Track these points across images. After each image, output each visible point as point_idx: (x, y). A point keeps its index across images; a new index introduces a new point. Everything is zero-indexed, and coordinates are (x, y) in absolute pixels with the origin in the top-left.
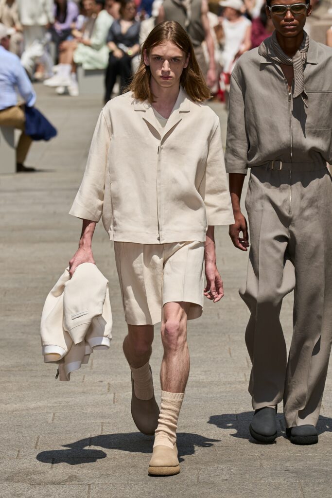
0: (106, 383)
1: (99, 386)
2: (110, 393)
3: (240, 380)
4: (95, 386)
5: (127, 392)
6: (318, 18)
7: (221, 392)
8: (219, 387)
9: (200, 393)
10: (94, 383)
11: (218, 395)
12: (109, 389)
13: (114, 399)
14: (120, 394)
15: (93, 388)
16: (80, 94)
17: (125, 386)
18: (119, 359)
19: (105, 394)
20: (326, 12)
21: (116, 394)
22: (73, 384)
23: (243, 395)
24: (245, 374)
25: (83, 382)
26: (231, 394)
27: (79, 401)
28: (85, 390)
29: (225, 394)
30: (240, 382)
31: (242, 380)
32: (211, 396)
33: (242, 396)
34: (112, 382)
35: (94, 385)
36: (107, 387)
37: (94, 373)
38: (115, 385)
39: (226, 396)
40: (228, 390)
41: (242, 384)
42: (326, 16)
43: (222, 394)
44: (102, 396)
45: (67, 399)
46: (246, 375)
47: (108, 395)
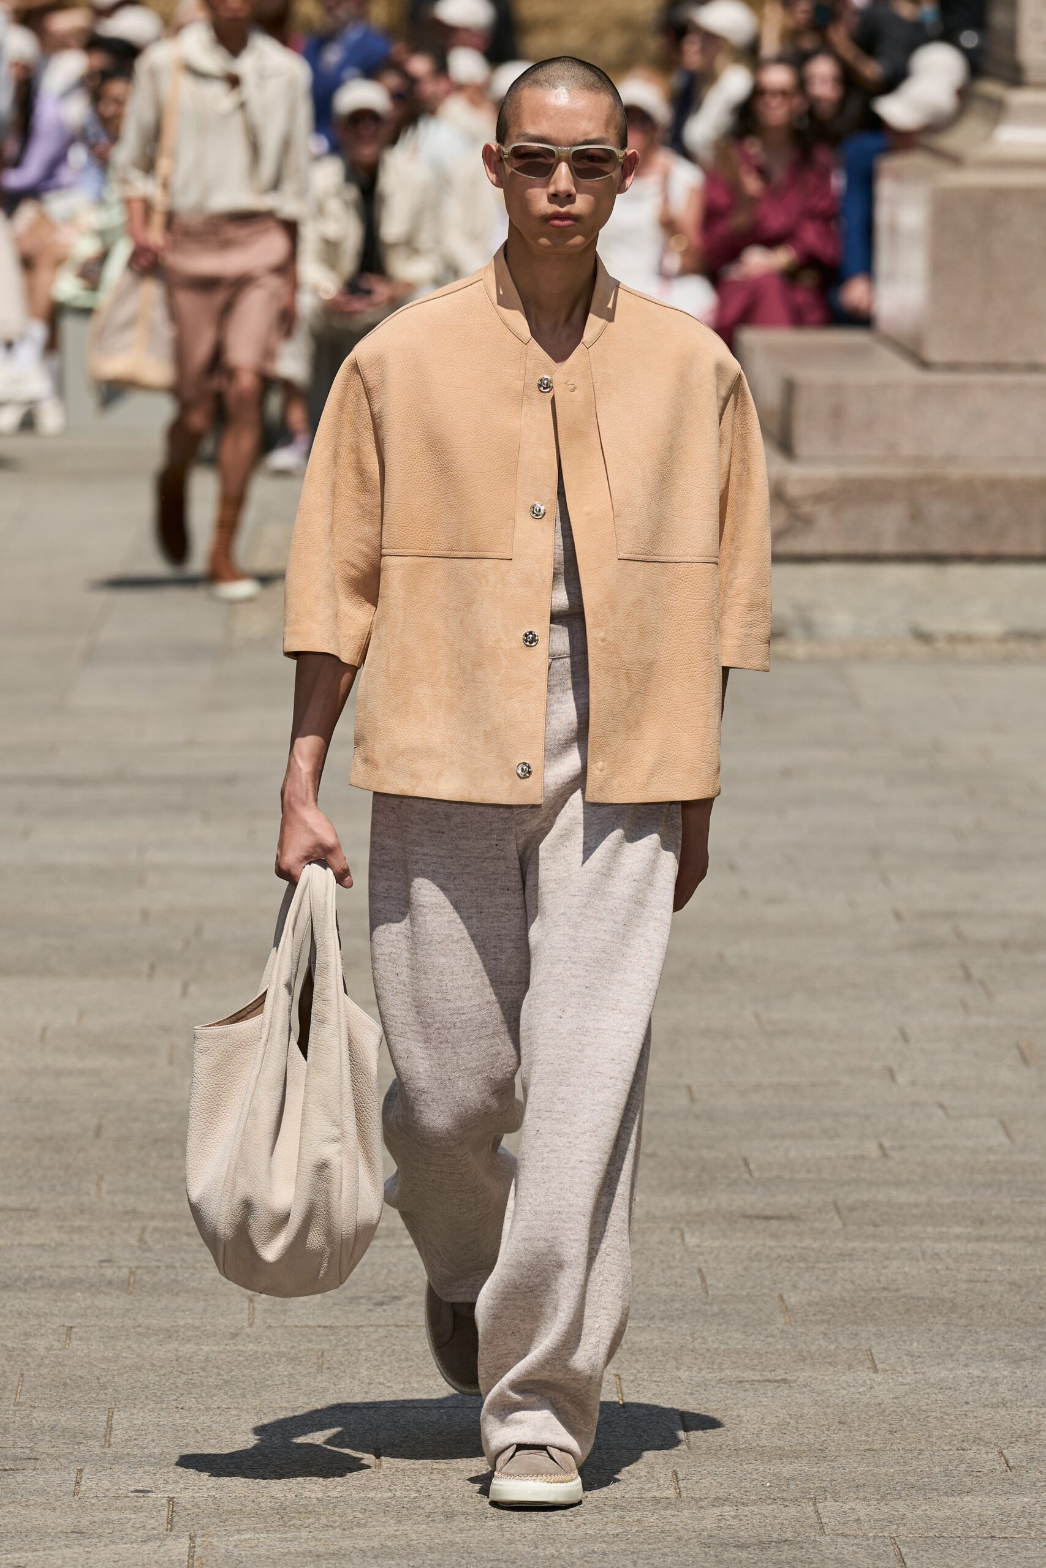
0: (159, 1497)
1: (135, 1510)
2: (178, 1537)
3: (657, 1494)
4: (121, 1510)
5: (239, 1531)
6: (955, 160)
7: (587, 1538)
8: (580, 1519)
9: (511, 1542)
10: (117, 1498)
11: (576, 1550)
12: (170, 1522)
13: (191, 1557)
14: (215, 1540)
15: (115, 1516)
16: (67, 430)
17: (234, 1512)
18: (208, 1409)
19: (156, 1537)
20: (988, 136)
21: (198, 1541)
22: (40, 1500)
23: (667, 1550)
24: (675, 1473)
25: (75, 1493)
26: (623, 1546)
27: (60, 1562)
28: (85, 1521)
29: (599, 1546)
30: (656, 1500)
31: (664, 1495)
32: (551, 1550)
33: (665, 1555)
34: (184, 1497)
35: (119, 1504)
36: (164, 1513)
37: (117, 1459)
38: (196, 1505)
39: (604, 1554)
40: (612, 1529)
41: (665, 1508)
42: (987, 151)
43: (591, 1547)
44: (145, 1547)
45: (17, 1555)
46: (680, 1476)
47: (168, 1542)
